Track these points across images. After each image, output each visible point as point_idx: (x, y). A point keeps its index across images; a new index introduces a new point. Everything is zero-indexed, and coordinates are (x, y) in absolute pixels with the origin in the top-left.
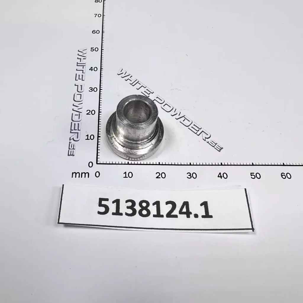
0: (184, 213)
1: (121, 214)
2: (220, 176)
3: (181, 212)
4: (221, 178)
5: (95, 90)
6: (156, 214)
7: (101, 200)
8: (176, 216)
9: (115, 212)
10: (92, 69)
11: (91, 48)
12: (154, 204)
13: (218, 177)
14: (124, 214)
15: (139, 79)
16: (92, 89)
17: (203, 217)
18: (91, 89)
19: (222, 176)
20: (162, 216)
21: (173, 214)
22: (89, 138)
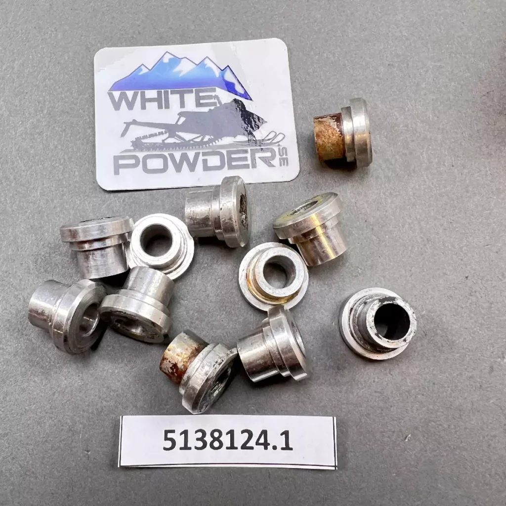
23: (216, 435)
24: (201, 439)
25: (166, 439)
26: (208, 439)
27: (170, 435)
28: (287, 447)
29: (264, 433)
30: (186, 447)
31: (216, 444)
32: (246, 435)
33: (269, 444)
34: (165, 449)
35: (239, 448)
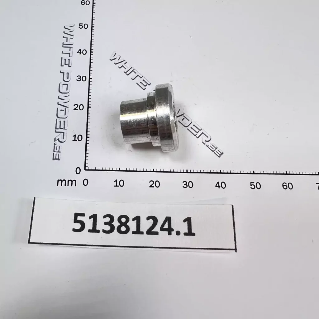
0: (165, 230)
1: (98, 231)
2: (218, 185)
3: (162, 229)
4: (219, 188)
5: (84, 79)
6: (135, 230)
7: (76, 215)
8: (157, 233)
9: (91, 228)
10: (80, 51)
11: (80, 24)
12: (134, 220)
13: (216, 186)
14: (101, 231)
15: (134, 67)
16: (80, 78)
17: (185, 234)
18: (78, 78)
19: (220, 185)
20: (142, 233)
21: (154, 230)
22: (76, 138)
23: (123, 220)
24: (110, 223)
25: (76, 221)
26: (116, 224)
27: (79, 218)
28: (190, 233)
29: (168, 219)
30: (94, 230)
31: (123, 229)
32: (151, 221)
33: (173, 230)
34: (74, 230)
35: (145, 233)
